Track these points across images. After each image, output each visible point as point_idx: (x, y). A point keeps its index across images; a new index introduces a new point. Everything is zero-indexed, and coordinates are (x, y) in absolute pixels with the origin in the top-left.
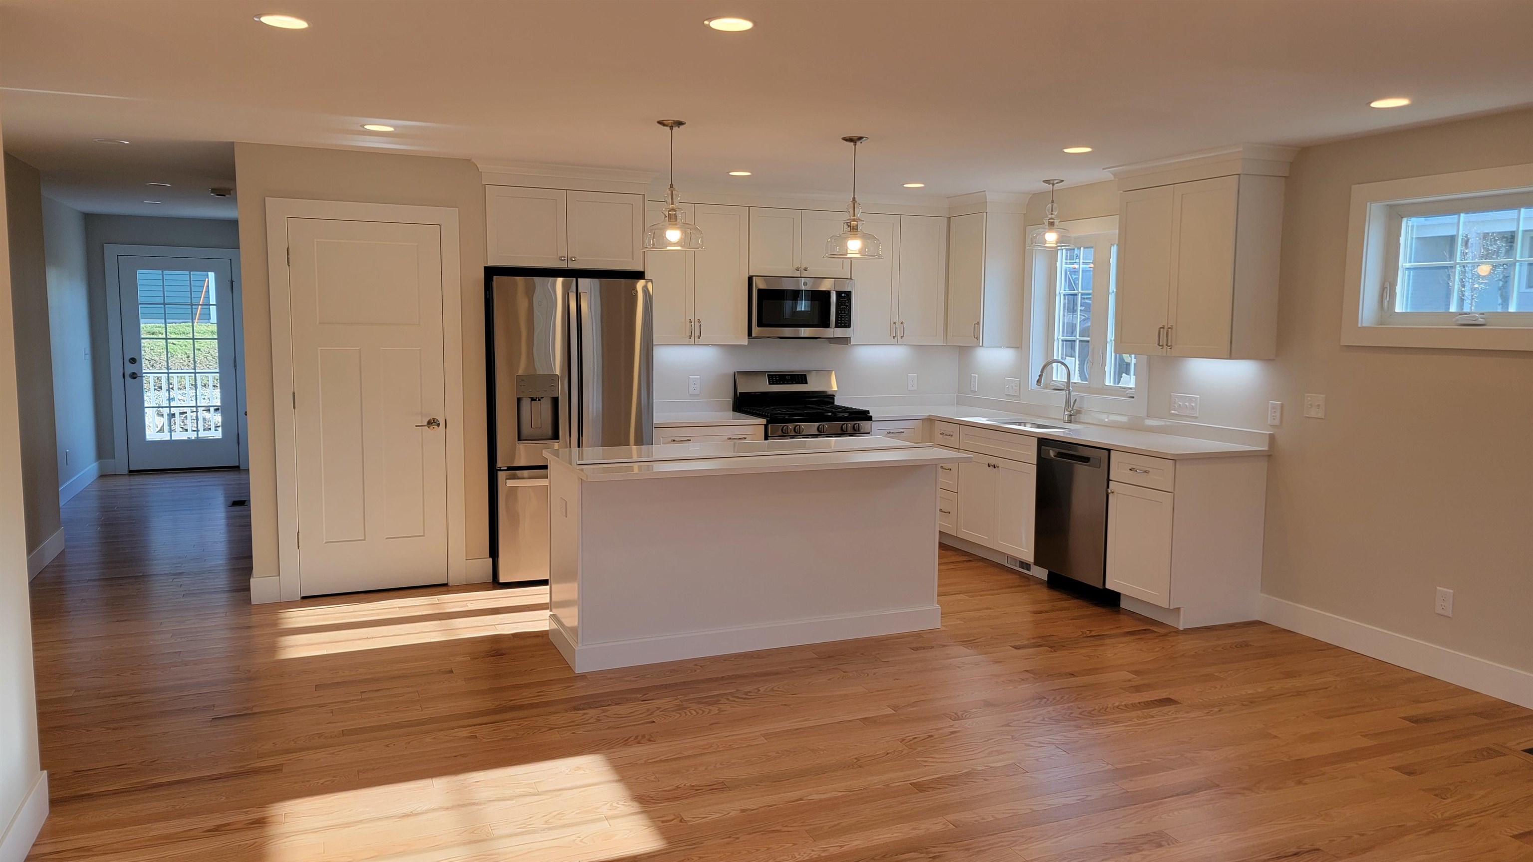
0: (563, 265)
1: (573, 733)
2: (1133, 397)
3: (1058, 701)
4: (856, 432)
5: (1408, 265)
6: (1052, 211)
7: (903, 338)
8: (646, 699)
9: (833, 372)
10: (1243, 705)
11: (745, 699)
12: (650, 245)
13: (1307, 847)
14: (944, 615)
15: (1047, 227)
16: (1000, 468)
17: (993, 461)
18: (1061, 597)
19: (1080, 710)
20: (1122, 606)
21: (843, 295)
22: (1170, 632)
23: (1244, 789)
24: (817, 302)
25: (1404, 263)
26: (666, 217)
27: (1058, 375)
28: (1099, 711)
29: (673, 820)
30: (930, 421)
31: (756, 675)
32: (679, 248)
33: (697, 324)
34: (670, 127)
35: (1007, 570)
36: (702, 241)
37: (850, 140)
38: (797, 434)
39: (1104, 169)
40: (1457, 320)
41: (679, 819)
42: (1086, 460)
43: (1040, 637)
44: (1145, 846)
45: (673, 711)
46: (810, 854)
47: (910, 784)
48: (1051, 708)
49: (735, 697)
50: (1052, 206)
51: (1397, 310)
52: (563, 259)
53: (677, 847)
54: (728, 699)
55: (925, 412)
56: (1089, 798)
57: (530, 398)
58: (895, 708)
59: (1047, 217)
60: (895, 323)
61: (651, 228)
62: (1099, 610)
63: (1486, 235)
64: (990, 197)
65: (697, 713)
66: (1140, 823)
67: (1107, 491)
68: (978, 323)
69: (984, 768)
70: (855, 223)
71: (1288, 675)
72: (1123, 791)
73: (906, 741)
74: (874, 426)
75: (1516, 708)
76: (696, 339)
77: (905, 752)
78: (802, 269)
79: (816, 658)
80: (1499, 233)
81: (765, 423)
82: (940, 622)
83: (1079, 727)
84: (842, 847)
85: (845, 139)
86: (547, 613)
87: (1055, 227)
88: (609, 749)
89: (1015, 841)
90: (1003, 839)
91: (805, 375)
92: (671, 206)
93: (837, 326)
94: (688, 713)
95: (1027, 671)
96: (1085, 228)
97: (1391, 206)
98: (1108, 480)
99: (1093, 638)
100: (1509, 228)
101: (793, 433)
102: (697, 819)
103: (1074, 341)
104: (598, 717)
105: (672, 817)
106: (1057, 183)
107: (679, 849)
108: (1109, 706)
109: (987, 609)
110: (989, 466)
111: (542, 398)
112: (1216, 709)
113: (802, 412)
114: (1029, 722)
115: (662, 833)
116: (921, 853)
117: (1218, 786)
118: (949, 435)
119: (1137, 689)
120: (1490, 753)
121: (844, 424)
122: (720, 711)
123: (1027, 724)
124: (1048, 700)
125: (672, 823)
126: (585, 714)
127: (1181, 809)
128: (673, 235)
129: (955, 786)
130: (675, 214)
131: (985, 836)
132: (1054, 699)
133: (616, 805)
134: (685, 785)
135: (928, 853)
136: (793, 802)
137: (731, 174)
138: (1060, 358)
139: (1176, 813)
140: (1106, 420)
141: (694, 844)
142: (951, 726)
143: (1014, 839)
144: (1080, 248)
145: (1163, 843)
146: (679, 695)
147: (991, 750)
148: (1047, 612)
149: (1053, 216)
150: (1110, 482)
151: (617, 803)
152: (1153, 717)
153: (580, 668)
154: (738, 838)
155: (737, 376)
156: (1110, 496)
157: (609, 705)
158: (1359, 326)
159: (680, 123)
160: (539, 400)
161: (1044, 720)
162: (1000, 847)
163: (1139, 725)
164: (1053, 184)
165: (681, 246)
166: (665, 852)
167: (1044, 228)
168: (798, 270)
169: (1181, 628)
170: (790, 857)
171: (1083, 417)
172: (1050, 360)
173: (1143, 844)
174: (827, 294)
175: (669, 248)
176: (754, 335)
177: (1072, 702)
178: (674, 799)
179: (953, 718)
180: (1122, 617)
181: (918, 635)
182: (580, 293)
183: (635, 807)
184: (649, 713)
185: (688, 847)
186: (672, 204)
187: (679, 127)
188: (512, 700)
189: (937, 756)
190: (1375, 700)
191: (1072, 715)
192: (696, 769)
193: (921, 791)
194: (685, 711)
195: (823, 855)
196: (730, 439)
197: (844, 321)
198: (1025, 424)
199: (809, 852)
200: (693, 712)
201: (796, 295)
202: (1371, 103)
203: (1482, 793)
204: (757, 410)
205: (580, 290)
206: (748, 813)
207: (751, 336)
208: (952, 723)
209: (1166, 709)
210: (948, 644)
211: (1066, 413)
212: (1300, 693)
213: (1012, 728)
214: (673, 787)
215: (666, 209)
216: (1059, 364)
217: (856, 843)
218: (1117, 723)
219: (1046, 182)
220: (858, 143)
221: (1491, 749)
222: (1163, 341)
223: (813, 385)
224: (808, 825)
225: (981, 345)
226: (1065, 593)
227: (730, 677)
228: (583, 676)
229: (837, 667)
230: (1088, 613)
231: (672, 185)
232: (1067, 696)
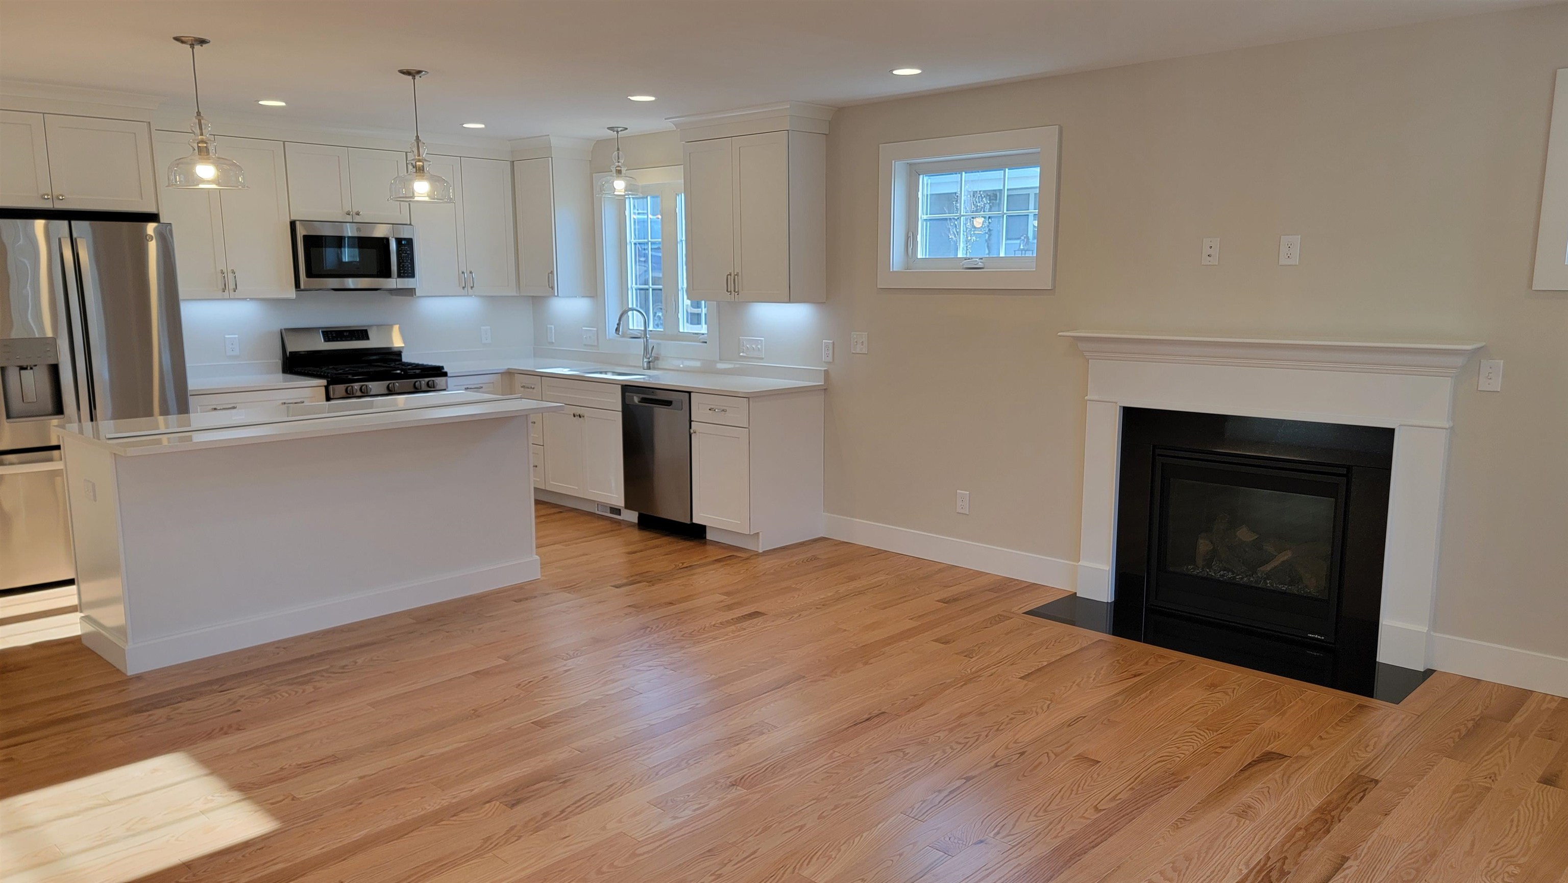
0: (48, 205)
1: (141, 737)
2: (706, 342)
3: (661, 628)
4: (431, 388)
5: (925, 217)
6: (618, 159)
7: (473, 289)
8: (226, 689)
9: (396, 328)
10: (817, 608)
11: (342, 673)
12: (176, 182)
13: (876, 712)
14: (543, 565)
15: (615, 175)
16: (585, 417)
17: (578, 411)
18: (652, 536)
19: (682, 633)
20: (707, 538)
21: (403, 242)
22: (751, 556)
23: (825, 675)
24: (375, 250)
25: (922, 215)
26: (195, 150)
27: (635, 322)
28: (698, 632)
29: (284, 799)
30: (510, 374)
31: (350, 648)
32: (214, 186)
33: (231, 276)
34: (190, 45)
35: (598, 518)
36: (243, 179)
37: (408, 73)
38: (365, 393)
39: (666, 119)
40: (963, 265)
41: (290, 798)
42: (668, 403)
43: (637, 575)
44: (749, 737)
45: (260, 697)
46: (440, 803)
47: (532, 723)
48: (655, 636)
49: (331, 673)
50: (618, 153)
51: (919, 256)
52: (46, 197)
53: (294, 824)
54: (323, 676)
55: (504, 366)
56: (698, 706)
57: (18, 366)
58: (506, 658)
59: (614, 164)
60: (463, 273)
61: (177, 162)
62: (687, 544)
63: (975, 193)
64: (554, 141)
65: (290, 695)
66: (744, 718)
67: (690, 432)
68: (552, 272)
69: (600, 697)
70: (421, 163)
71: (852, 579)
72: (727, 695)
73: (521, 686)
74: (451, 381)
75: (1016, 582)
76: (232, 292)
77: (522, 696)
78: (354, 214)
79: (414, 623)
80: (984, 191)
81: (326, 384)
82: (539, 572)
83: (682, 648)
84: (472, 790)
85: (402, 72)
86: (78, 615)
87: (623, 175)
88: (191, 745)
89: (639, 753)
90: (626, 754)
91: (366, 331)
92: (200, 137)
93: (399, 276)
94: (279, 696)
95: (629, 606)
96: (652, 177)
97: (910, 164)
98: (691, 421)
99: (686, 569)
100: (998, 186)
101: (359, 394)
102: (311, 794)
103: (647, 289)
104: (169, 716)
105: (282, 798)
106: (621, 131)
107: (296, 825)
108: (707, 626)
109: (584, 555)
110: (574, 416)
111: (36, 366)
112: (796, 616)
113: (368, 370)
114: (636, 650)
115: (273, 815)
116: (551, 781)
117: (804, 677)
118: (531, 388)
119: (730, 607)
120: (1001, 618)
121: (416, 382)
122: (315, 688)
123: (635, 653)
124: (652, 628)
125: (282, 803)
126: (150, 715)
127: (776, 701)
128: (206, 171)
129: (575, 717)
130: (206, 147)
131: (610, 755)
132: (657, 627)
133: (212, 798)
134: (290, 765)
135: (558, 780)
136: (414, 760)
137: (261, 103)
138: (635, 306)
139: (772, 705)
140: (681, 366)
141: (314, 817)
142: (565, 665)
143: (636, 752)
144: (647, 197)
145: (764, 731)
146: (264, 680)
147: (605, 680)
148: (641, 551)
149: (620, 164)
150: (692, 423)
151: (213, 796)
152: (745, 629)
153: (131, 670)
154: (360, 803)
155: (283, 335)
156: (693, 436)
157: (179, 702)
158: (891, 270)
159: (202, 42)
160: (31, 368)
161: (650, 646)
162: (625, 761)
163: (734, 637)
164: (618, 132)
165: (217, 185)
166: (280, 831)
167: (611, 176)
168: (349, 214)
169: (760, 551)
170: (421, 810)
171: (661, 364)
172: (625, 308)
173: (747, 735)
174: (385, 242)
175: (201, 186)
176: (302, 287)
177: (674, 627)
178: (281, 780)
179: (565, 658)
180: (708, 547)
181: (520, 587)
182: (76, 239)
183: (235, 795)
184: (230, 703)
185: (306, 822)
186: (202, 134)
187: (202, 46)
188: (50, 715)
189: (554, 694)
190: (917, 589)
191: (675, 638)
192: (299, 748)
193: (543, 728)
194: (274, 694)
195: (454, 801)
196: (285, 403)
197: (407, 269)
198: (606, 373)
199: (439, 801)
200: (284, 694)
201: (339, 241)
202: (893, 70)
203: (997, 649)
204: (314, 371)
205: (75, 235)
206: (368, 778)
207: (300, 287)
208: (565, 662)
209: (755, 621)
210: (550, 592)
211: (645, 360)
212: (861, 593)
213: (623, 658)
214: (277, 769)
215: (193, 140)
216: (635, 312)
217: (486, 784)
218: (715, 639)
219: (610, 128)
220: (417, 77)
221: (1001, 615)
222: (731, 288)
223: (374, 342)
224: (434, 778)
225: (556, 294)
226: (655, 533)
227: (320, 655)
228: (139, 678)
229: (440, 628)
230: (679, 547)
231: (199, 113)
232: (669, 622)
